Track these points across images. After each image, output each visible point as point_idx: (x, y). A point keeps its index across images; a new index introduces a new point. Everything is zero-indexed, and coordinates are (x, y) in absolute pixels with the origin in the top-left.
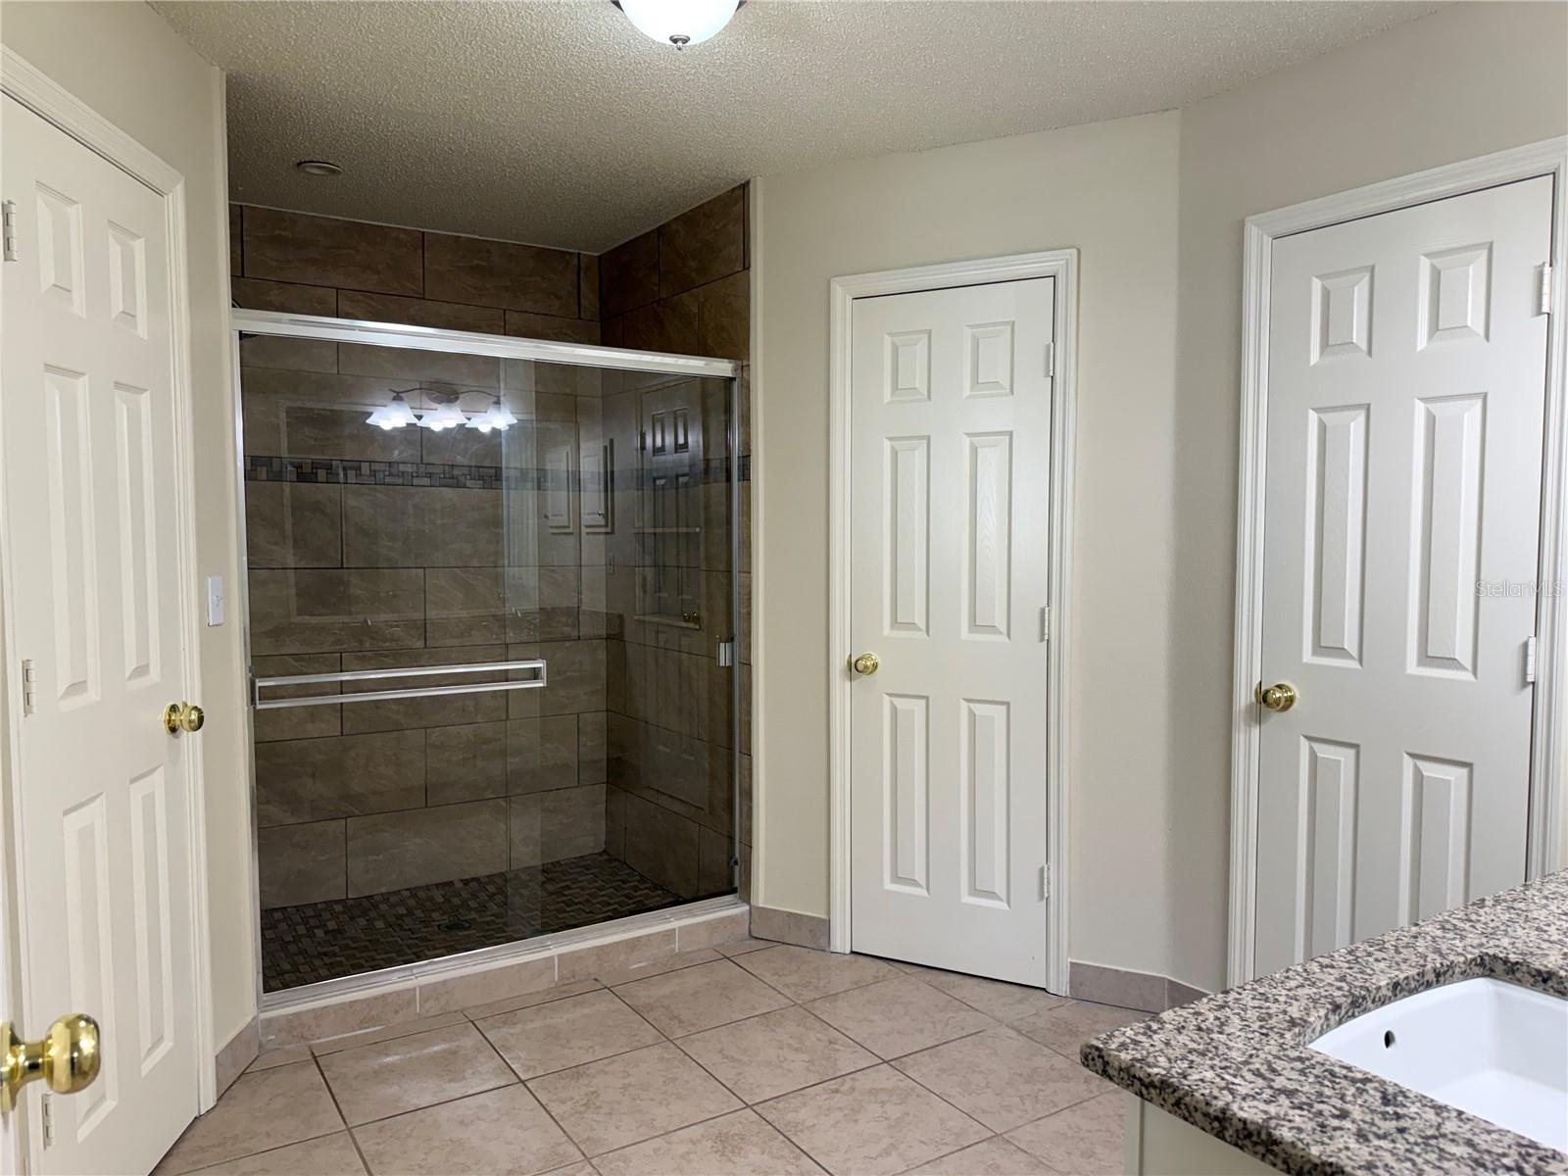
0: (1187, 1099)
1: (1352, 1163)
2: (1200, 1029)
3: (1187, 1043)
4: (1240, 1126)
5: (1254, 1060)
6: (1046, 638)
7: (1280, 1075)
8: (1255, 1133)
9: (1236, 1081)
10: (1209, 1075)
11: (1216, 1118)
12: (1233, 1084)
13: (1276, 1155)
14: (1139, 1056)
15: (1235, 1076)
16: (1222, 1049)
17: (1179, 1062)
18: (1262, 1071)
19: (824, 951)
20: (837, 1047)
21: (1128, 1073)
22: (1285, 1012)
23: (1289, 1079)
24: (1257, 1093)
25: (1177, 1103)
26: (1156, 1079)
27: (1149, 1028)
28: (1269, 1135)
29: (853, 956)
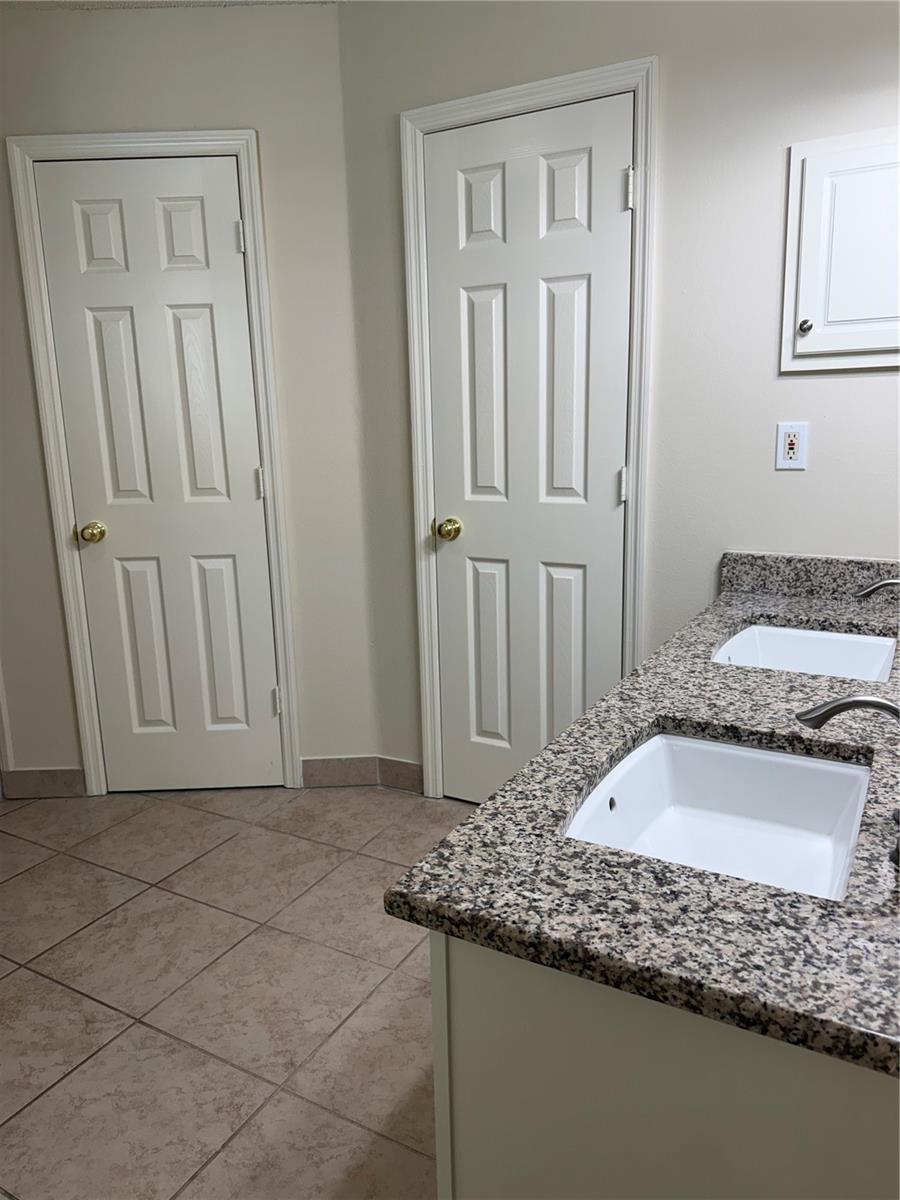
0: (501, 930)
1: (665, 962)
2: (485, 845)
3: (480, 864)
4: (556, 948)
5: (542, 867)
6: (262, 495)
7: (568, 878)
8: (572, 952)
9: (536, 896)
10: (511, 896)
11: (532, 945)
12: (535, 900)
14: (443, 893)
15: (533, 891)
16: (512, 863)
17: (480, 889)
18: (553, 878)
19: (82, 797)
20: (104, 884)
22: (546, 807)
23: (578, 881)
24: (558, 905)
26: (466, 915)
27: (441, 856)
29: (110, 797)
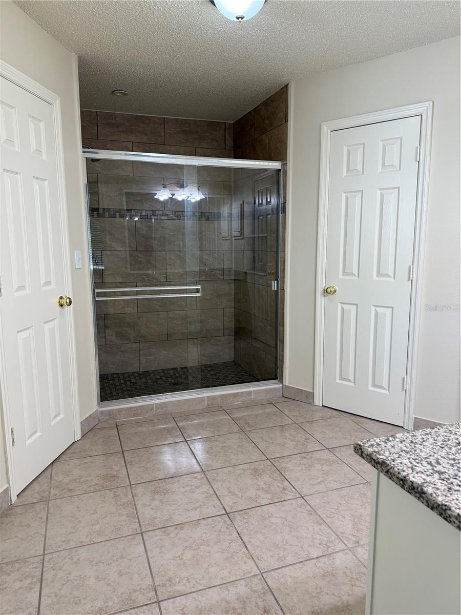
0: (391, 470)
1: (457, 506)
2: (412, 442)
3: (403, 447)
4: (411, 484)
5: (432, 457)
6: (411, 279)
7: (440, 465)
8: (416, 488)
9: (417, 465)
10: (406, 461)
11: (402, 480)
12: (416, 466)
13: (424, 499)
14: (377, 450)
15: (418, 463)
16: (418, 451)
17: (394, 454)
18: (433, 462)
19: (311, 404)
20: (308, 441)
21: (370, 457)
22: (457, 439)
23: (444, 467)
24: (425, 471)
25: (387, 472)
26: (380, 460)
27: (388, 439)
28: (422, 489)
29: (323, 408)
